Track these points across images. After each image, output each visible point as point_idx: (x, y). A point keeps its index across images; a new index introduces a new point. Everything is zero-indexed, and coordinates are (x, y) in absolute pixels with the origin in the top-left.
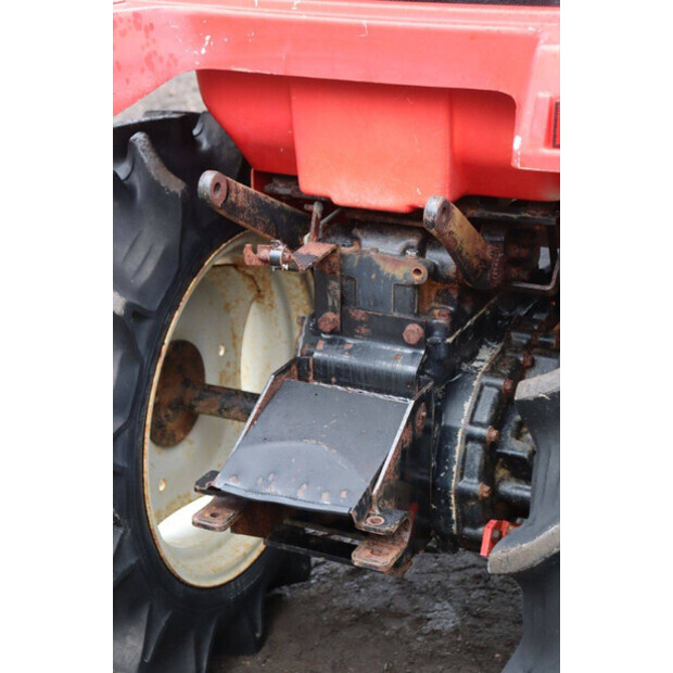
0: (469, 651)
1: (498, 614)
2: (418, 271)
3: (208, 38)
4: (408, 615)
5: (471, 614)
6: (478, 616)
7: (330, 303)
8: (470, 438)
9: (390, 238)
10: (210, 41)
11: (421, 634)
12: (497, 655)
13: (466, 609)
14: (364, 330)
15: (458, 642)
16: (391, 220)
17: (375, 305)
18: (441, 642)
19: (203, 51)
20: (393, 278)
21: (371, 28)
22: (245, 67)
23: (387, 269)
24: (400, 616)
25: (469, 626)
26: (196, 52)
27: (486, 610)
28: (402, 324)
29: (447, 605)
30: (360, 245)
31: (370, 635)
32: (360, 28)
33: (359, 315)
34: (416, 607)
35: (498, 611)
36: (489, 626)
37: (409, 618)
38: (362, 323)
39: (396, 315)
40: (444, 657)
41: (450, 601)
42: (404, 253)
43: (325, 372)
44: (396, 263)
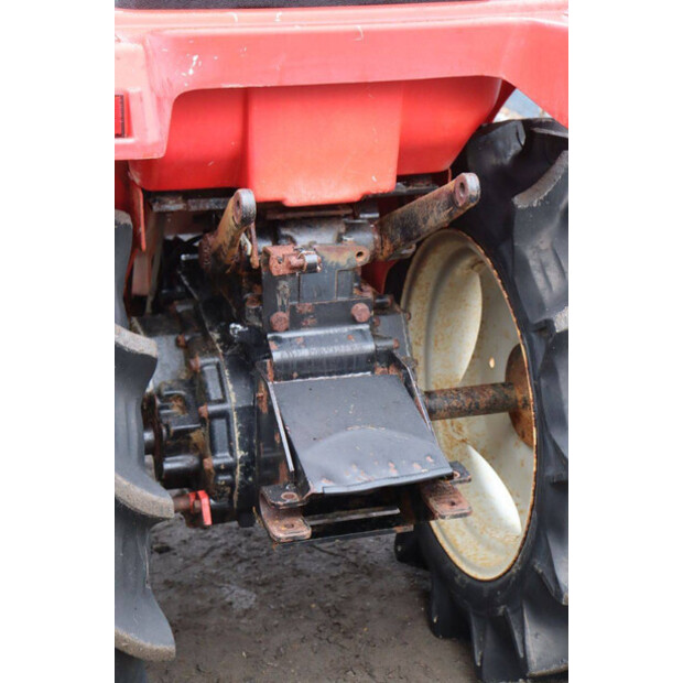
0: (290, 612)
1: (276, 576)
2: (360, 254)
3: (195, 58)
4: (211, 608)
5: (257, 584)
6: (264, 584)
7: (279, 303)
9: (323, 229)
10: (198, 60)
11: (238, 617)
12: (313, 606)
13: (249, 583)
14: (310, 321)
15: (275, 610)
16: (312, 214)
17: (319, 295)
18: (261, 615)
19: (191, 72)
20: (337, 265)
21: (366, 33)
22: (237, 82)
23: (331, 258)
24: (205, 612)
25: (265, 594)
26: (184, 74)
27: (263, 577)
28: (347, 306)
29: (233, 588)
30: (294, 242)
31: (200, 637)
32: (357, 33)
33: (305, 307)
34: (209, 599)
35: (273, 574)
36: (280, 588)
37: (215, 610)
38: (308, 314)
39: (340, 299)
40: (276, 626)
41: (229, 582)
42: (340, 240)
43: (286, 371)
44: (340, 251)
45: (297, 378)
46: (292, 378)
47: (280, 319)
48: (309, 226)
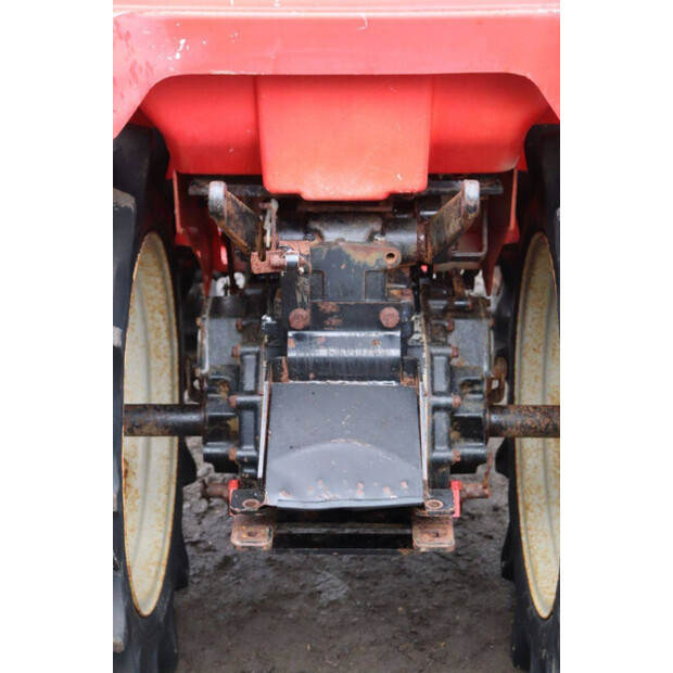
0: (374, 611)
1: (377, 571)
2: (391, 256)
3: (183, 42)
4: (299, 593)
5: (353, 577)
6: (361, 578)
7: (299, 300)
8: (436, 408)
9: (354, 225)
10: (185, 45)
11: (321, 608)
12: (400, 609)
13: (347, 574)
14: (334, 321)
15: (359, 606)
16: (347, 209)
17: (345, 295)
18: (343, 610)
19: (178, 56)
20: (365, 265)
21: (370, 21)
22: (228, 69)
23: (358, 257)
24: (292, 596)
25: (358, 589)
26: (170, 58)
27: (365, 570)
28: (376, 309)
29: (329, 575)
30: (321, 237)
31: (275, 622)
32: (360, 21)
33: (329, 306)
34: (301, 584)
35: (375, 569)
36: (376, 584)
37: (301, 596)
38: (332, 314)
39: (368, 301)
40: (354, 624)
41: (328, 570)
42: (371, 238)
43: (302, 370)
44: (368, 251)
45: (314, 379)
46: (308, 379)
47: (297, 317)
48: (341, 222)
